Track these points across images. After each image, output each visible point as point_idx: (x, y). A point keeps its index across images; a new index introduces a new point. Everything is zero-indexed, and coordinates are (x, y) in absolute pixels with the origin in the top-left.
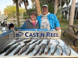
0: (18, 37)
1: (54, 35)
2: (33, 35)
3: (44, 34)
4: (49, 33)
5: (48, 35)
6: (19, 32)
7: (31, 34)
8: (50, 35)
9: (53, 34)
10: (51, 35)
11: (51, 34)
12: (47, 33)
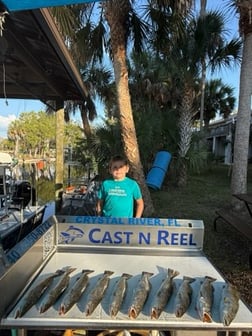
0: (67, 242)
1: (182, 239)
2: (114, 239)
3: (149, 234)
4: (167, 234)
5: (162, 241)
6: (71, 228)
7: (107, 233)
8: (169, 239)
9: (179, 237)
10: (173, 239)
11: (173, 235)
12: (160, 232)
